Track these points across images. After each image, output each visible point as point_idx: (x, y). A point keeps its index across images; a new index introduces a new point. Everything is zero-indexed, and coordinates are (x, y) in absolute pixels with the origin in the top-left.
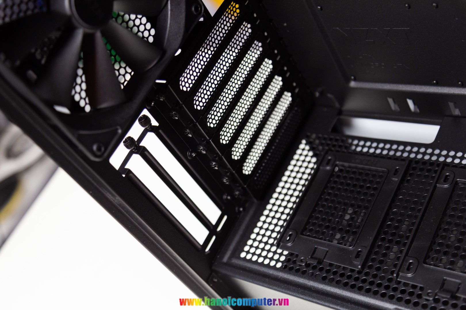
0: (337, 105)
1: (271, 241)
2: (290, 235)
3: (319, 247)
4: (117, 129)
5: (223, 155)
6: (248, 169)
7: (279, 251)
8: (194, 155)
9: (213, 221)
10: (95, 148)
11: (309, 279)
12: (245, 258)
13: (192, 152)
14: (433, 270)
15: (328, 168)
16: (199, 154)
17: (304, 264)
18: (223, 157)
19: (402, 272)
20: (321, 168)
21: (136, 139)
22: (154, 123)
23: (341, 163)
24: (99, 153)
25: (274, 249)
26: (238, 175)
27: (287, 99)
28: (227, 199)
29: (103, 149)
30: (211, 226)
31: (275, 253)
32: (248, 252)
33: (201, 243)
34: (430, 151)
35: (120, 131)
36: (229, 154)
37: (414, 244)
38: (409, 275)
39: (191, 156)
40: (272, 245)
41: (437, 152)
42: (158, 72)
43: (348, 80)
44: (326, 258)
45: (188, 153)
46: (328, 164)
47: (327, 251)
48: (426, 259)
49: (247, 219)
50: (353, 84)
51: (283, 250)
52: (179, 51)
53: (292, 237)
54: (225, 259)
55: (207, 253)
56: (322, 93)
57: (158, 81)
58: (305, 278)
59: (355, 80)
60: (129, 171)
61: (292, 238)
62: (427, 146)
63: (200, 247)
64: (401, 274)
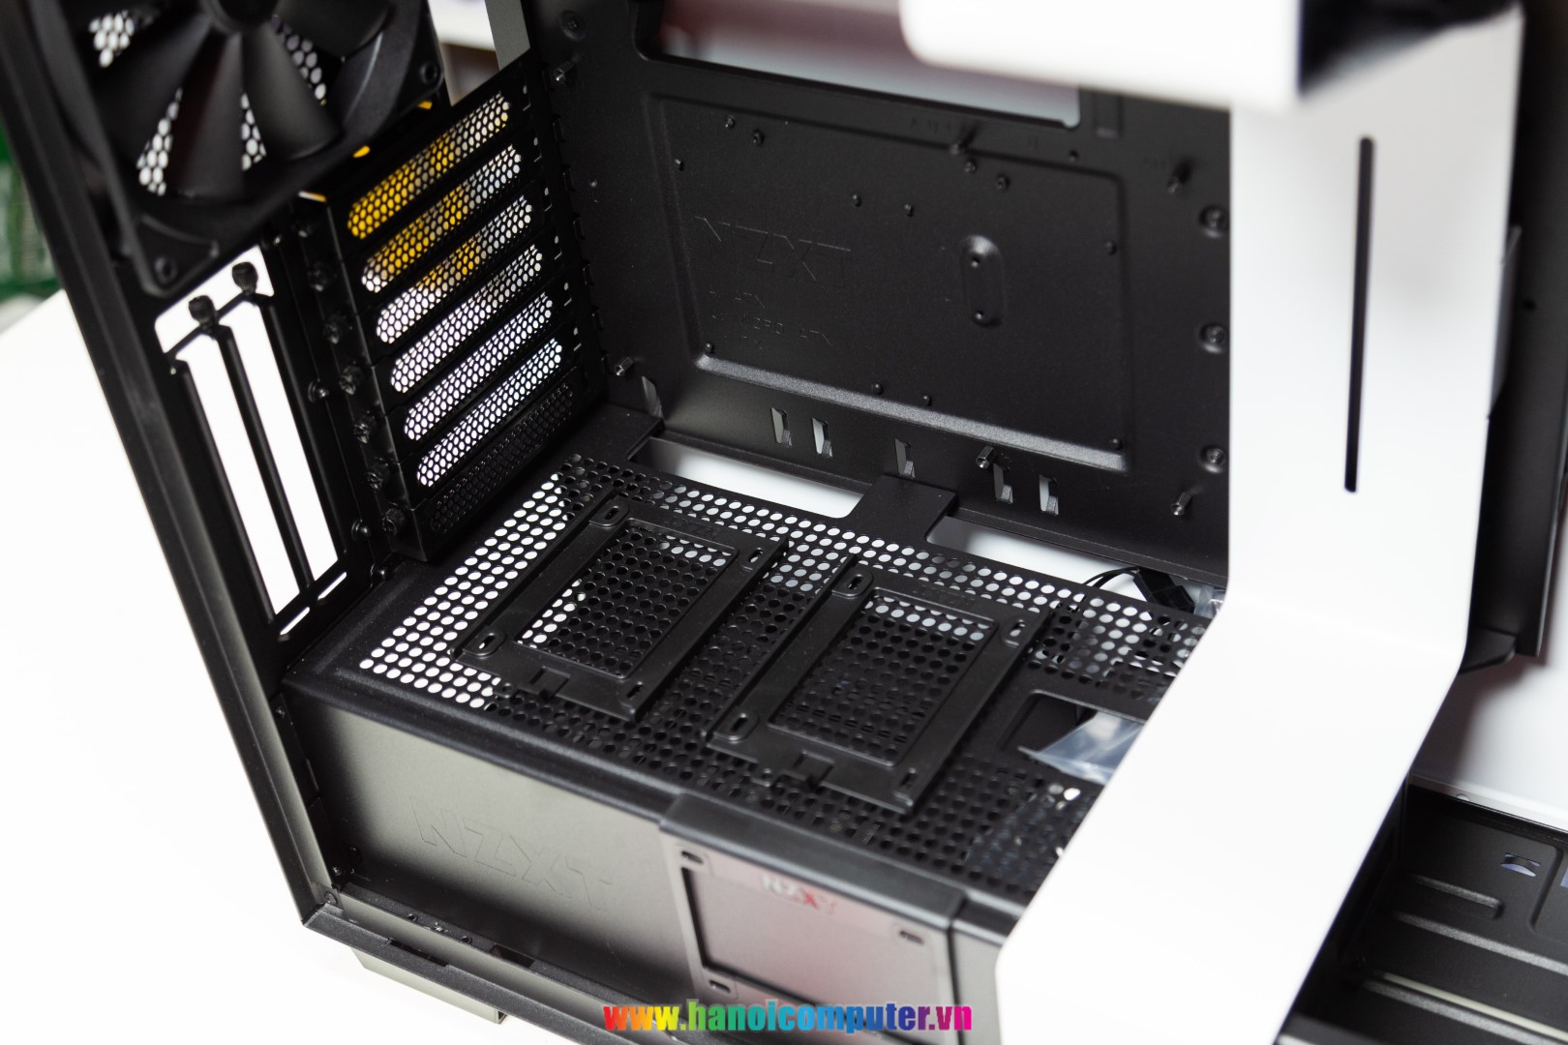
0: (658, 412)
1: (440, 647)
2: (488, 641)
3: (550, 669)
4: (209, 247)
5: (388, 413)
6: (430, 472)
7: (456, 667)
8: (324, 395)
9: (318, 571)
10: (160, 264)
11: (513, 727)
12: (369, 672)
13: (319, 386)
14: (786, 737)
15: (607, 526)
16: (336, 395)
17: (507, 696)
18: (386, 418)
19: (721, 732)
20: (591, 523)
21: (218, 305)
22: (265, 287)
23: (638, 522)
24: (163, 279)
25: (443, 662)
26: (404, 474)
27: (551, 356)
28: (360, 532)
29: (174, 273)
30: (307, 580)
31: (444, 669)
32: (379, 661)
33: (278, 609)
34: (834, 532)
35: (215, 253)
36: (400, 421)
37: (757, 688)
38: (734, 739)
39: (317, 394)
40: (440, 654)
41: (848, 535)
42: (319, 168)
43: (698, 352)
44: (562, 690)
45: (311, 388)
46: (608, 518)
47: (567, 680)
48: (776, 714)
49: (391, 597)
50: (704, 362)
51: (466, 664)
52: (364, 151)
53: (492, 644)
54: (320, 667)
55: (283, 639)
56: (630, 372)
57: (304, 195)
58: (503, 723)
59: (712, 353)
60: (184, 367)
61: (489, 646)
62: (830, 522)
63: (270, 617)
64: (716, 735)
